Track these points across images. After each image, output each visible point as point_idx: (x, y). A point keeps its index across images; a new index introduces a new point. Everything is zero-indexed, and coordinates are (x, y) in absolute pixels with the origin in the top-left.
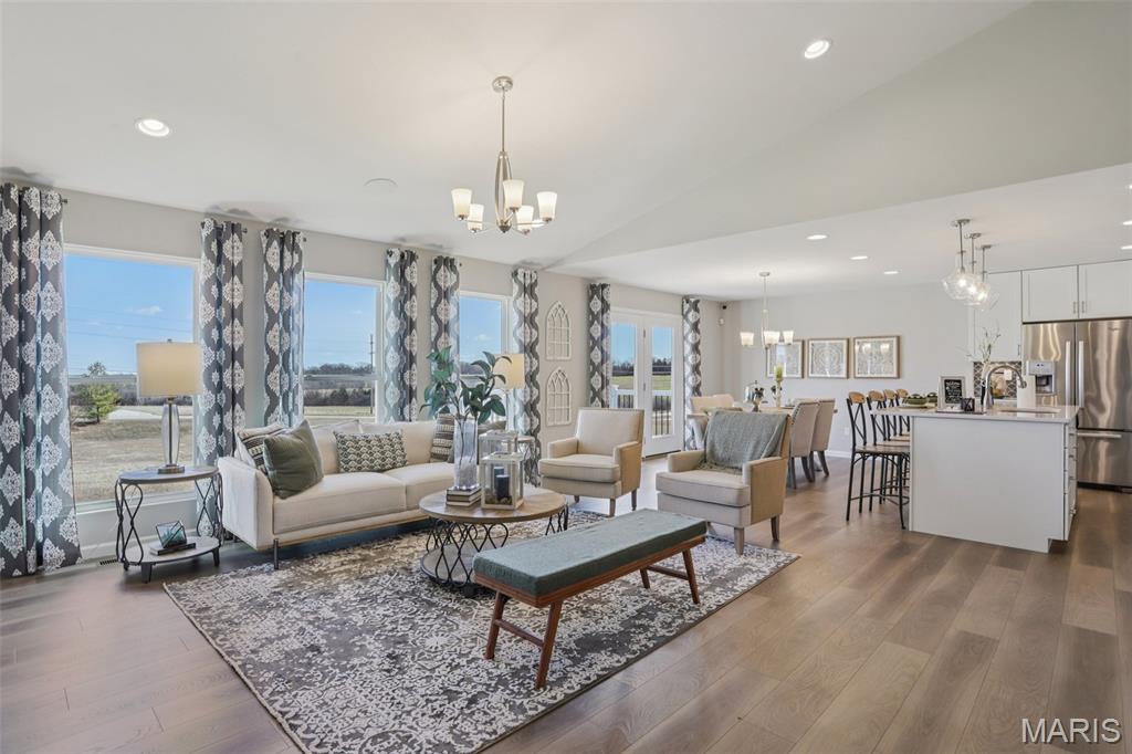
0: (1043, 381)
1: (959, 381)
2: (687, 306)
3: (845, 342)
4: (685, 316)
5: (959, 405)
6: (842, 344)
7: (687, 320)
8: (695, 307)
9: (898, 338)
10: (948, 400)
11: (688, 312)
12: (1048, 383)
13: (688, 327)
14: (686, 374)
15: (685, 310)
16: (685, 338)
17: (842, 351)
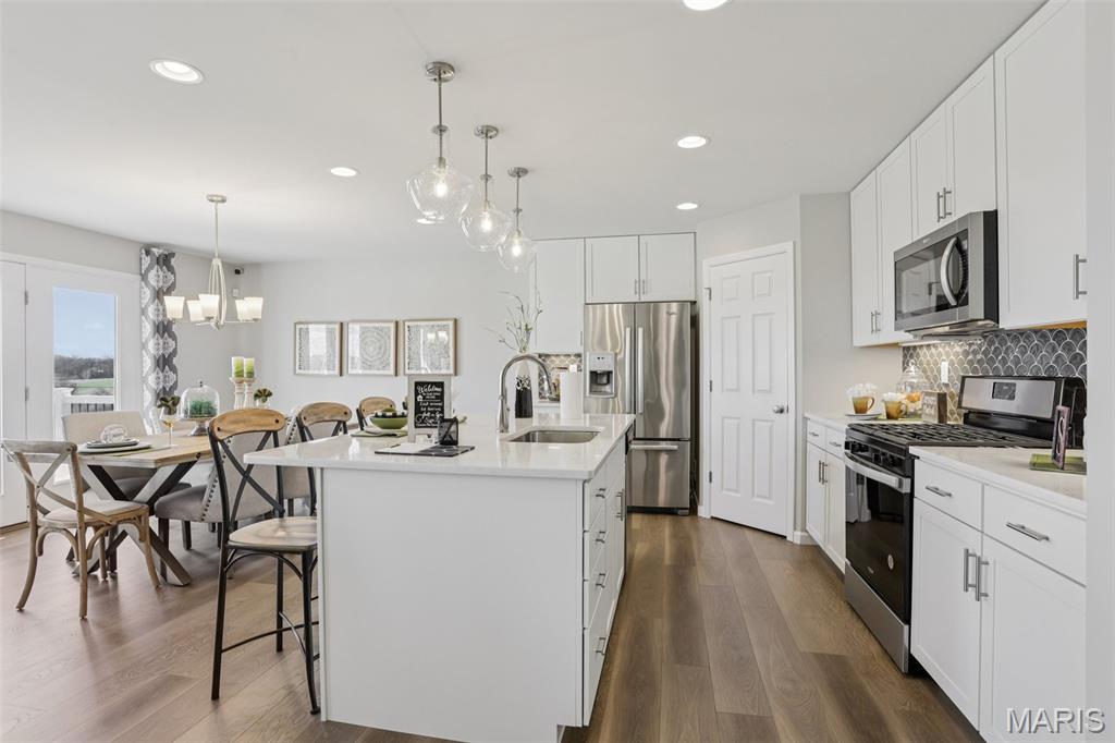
0: (598, 379)
1: (441, 385)
2: (147, 261)
3: (392, 326)
4: (144, 277)
5: (435, 432)
6: (389, 328)
7: (147, 284)
8: (165, 261)
9: (456, 321)
10: (420, 422)
11: (148, 270)
12: (608, 382)
13: (148, 294)
14: (146, 370)
15: (144, 267)
16: (143, 312)
17: (389, 337)
